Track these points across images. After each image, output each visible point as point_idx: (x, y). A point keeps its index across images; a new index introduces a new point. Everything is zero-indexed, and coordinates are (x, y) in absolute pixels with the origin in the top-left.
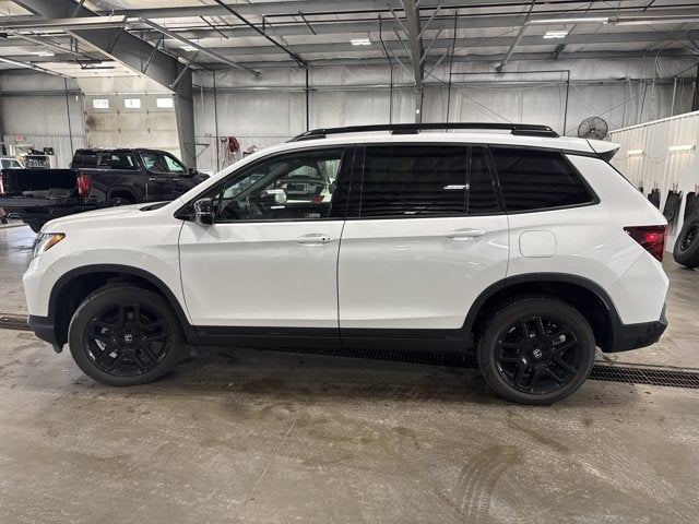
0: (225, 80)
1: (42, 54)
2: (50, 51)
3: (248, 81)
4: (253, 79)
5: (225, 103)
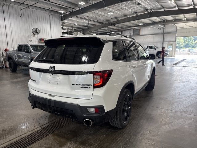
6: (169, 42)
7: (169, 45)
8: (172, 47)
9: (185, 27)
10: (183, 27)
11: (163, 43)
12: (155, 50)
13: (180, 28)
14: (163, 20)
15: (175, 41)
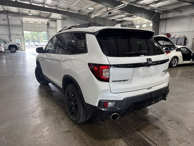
0: (170, 15)
1: (123, 16)
2: (124, 15)
3: (178, 14)
4: (179, 13)
5: (169, 23)
6: (16, 35)
7: (17, 38)
8: (21, 40)
9: (30, 22)
10: (28, 22)
11: (10, 36)
12: (6, 43)
13: (26, 22)
14: (6, 11)
15: (23, 35)
